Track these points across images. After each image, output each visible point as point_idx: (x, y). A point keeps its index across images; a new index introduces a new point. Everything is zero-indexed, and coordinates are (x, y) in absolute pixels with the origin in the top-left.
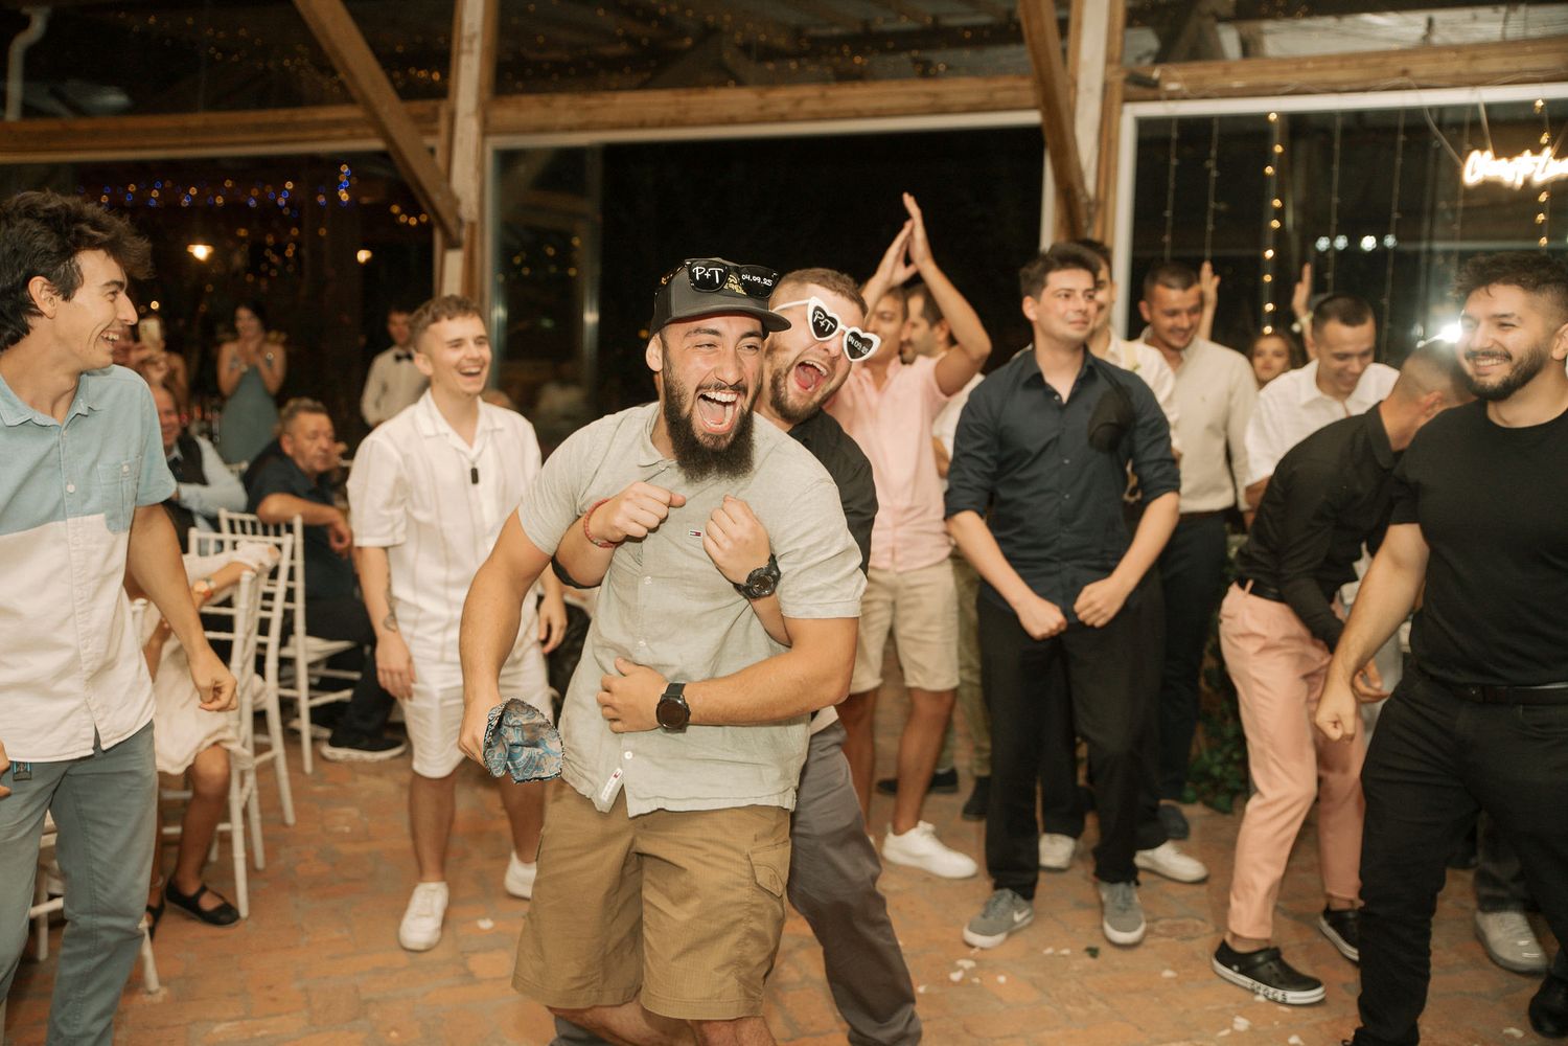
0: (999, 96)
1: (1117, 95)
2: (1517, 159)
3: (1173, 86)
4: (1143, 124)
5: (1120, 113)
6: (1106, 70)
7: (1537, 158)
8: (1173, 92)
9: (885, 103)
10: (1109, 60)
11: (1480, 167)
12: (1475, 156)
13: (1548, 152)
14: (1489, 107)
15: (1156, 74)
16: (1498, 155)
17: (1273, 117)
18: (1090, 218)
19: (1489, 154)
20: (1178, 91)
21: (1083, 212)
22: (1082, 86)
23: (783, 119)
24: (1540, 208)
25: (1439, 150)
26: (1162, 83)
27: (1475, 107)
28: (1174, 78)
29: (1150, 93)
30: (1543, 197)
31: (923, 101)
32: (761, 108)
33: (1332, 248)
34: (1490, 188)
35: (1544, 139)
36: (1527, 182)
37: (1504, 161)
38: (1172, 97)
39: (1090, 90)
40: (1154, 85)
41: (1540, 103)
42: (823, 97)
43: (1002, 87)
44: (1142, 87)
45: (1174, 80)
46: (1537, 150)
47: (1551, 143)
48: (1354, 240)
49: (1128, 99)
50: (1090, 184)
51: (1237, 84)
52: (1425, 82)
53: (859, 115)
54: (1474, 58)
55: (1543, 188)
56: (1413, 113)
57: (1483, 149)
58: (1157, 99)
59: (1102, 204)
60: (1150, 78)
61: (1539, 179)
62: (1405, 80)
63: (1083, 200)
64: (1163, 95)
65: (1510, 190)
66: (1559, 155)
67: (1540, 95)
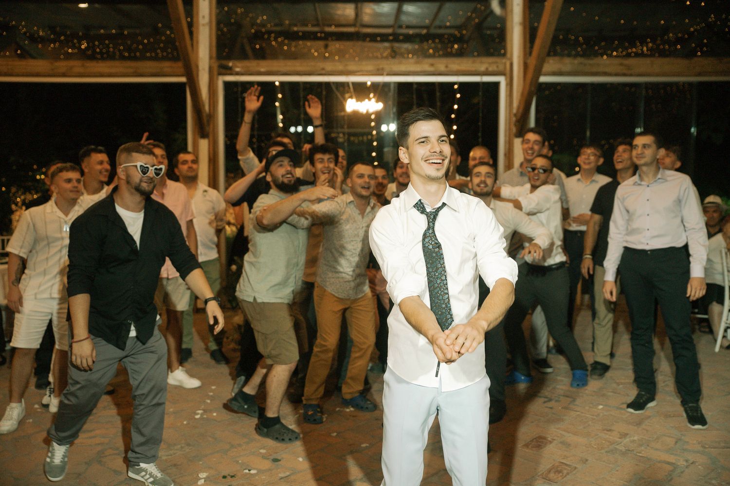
0: (165, 70)
1: (215, 73)
2: (363, 102)
3: (238, 70)
4: (226, 84)
5: (217, 79)
6: (210, 62)
7: (370, 102)
8: (238, 72)
9: (113, 70)
10: (211, 58)
11: (352, 105)
12: (349, 100)
13: (373, 100)
14: (354, 84)
15: (230, 64)
16: (357, 100)
17: (277, 84)
18: (208, 122)
19: (354, 100)
20: (240, 71)
21: (205, 120)
22: (200, 68)
23: (64, 75)
24: (372, 120)
25: (337, 98)
26: (233, 68)
27: (348, 83)
28: (238, 66)
29: (229, 72)
30: (373, 117)
31: (131, 70)
32: (53, 70)
33: (296, 131)
34: (355, 114)
35: (372, 95)
36: (367, 112)
37: (359, 103)
38: (237, 74)
39: (204, 69)
40: (230, 69)
41: (369, 83)
42: (83, 66)
43: (166, 65)
44: (225, 70)
46: (370, 99)
47: (374, 97)
48: (305, 128)
49: (220, 74)
50: (207, 108)
51: (262, 70)
52: (330, 73)
53: (102, 75)
55: (372, 114)
56: (328, 84)
57: (351, 97)
58: (231, 74)
59: (212, 116)
60: (228, 66)
61: (371, 111)
62: (323, 72)
63: (204, 115)
64: (234, 73)
65: (362, 114)
66: (377, 101)
67: (369, 80)
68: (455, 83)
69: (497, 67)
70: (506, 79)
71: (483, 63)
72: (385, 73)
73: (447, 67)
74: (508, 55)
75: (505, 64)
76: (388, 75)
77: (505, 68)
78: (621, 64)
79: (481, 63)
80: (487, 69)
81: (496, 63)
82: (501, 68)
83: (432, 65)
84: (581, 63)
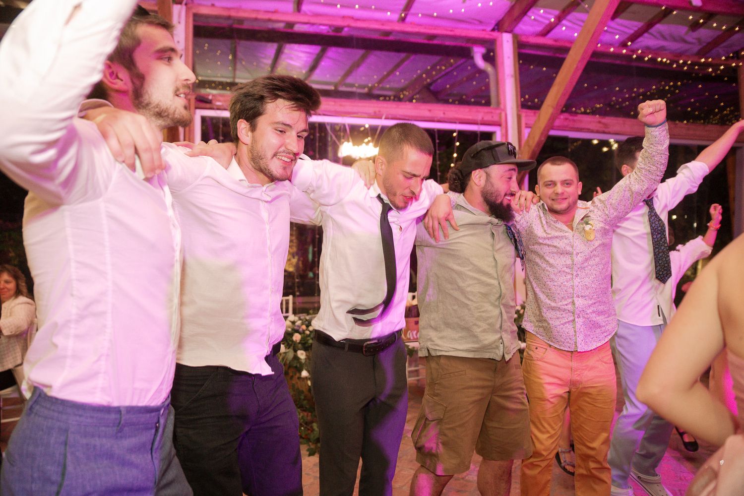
1: (193, 105)
2: (360, 146)
3: (218, 103)
4: (204, 119)
5: (195, 113)
7: (367, 147)
8: (219, 106)
12: (346, 144)
13: (371, 144)
14: (350, 126)
15: (210, 97)
16: (354, 145)
19: (351, 144)
20: (222, 105)
26: (213, 102)
27: (344, 125)
29: (208, 105)
35: (369, 139)
37: (356, 147)
38: (219, 108)
40: (209, 102)
41: (367, 126)
44: (204, 103)
45: (219, 101)
46: (367, 143)
47: (372, 141)
49: (196, 108)
52: (324, 113)
54: (341, 105)
56: (322, 125)
57: (348, 141)
60: (208, 99)
64: (215, 107)
66: (375, 146)
67: (367, 123)
68: (454, 131)
69: (492, 117)
70: (501, 131)
71: (478, 113)
72: (384, 117)
73: (444, 113)
74: (502, 106)
75: (500, 114)
76: (386, 118)
77: (500, 117)
78: (600, 122)
79: (478, 112)
80: (483, 118)
81: (492, 112)
82: (496, 119)
83: (430, 111)
84: (566, 119)
